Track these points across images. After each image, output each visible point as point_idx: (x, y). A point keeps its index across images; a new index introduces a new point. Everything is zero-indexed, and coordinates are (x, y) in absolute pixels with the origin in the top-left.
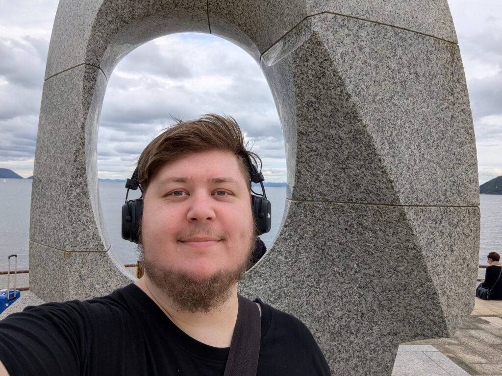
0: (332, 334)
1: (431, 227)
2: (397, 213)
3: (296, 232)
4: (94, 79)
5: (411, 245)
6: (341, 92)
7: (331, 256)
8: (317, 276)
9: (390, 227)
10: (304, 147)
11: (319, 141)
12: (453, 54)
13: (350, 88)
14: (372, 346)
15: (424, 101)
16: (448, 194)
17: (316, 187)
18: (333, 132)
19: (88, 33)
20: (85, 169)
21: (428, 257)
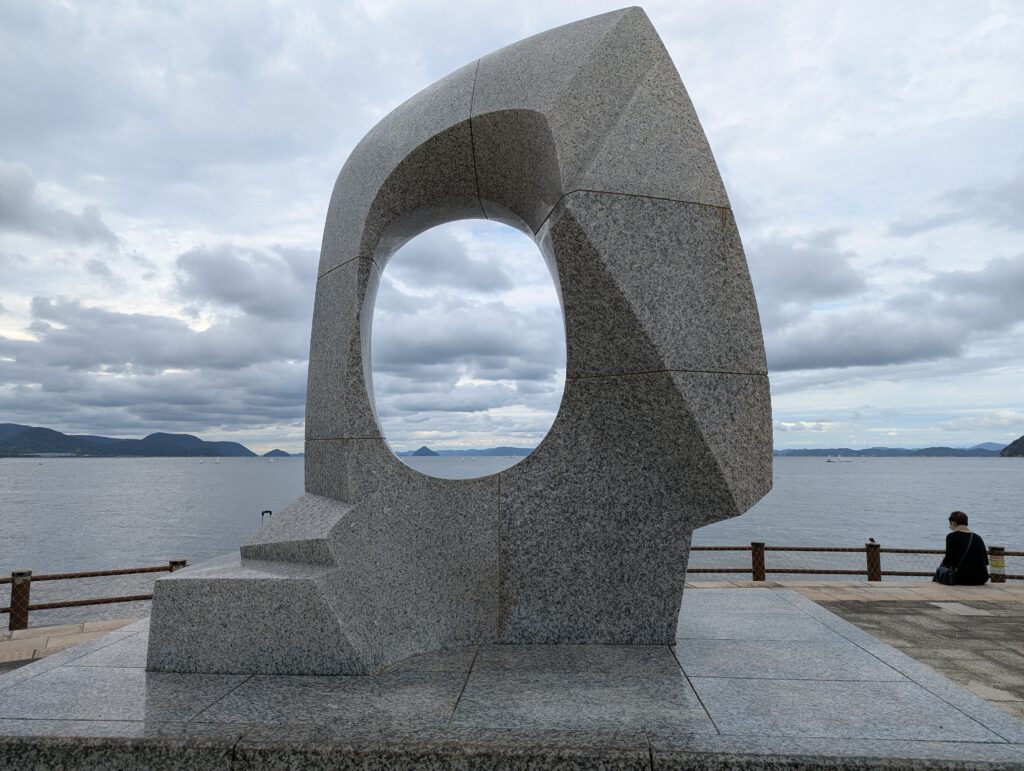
0: (619, 522)
1: (704, 393)
2: (665, 379)
3: (573, 413)
4: (368, 271)
5: (683, 412)
6: (597, 262)
7: (611, 436)
8: (599, 460)
9: (662, 396)
10: (572, 321)
11: (585, 314)
12: (724, 220)
13: (605, 258)
14: (663, 534)
15: (689, 267)
16: (723, 360)
17: (588, 362)
18: (596, 302)
19: (362, 227)
20: (360, 358)
21: (702, 423)
